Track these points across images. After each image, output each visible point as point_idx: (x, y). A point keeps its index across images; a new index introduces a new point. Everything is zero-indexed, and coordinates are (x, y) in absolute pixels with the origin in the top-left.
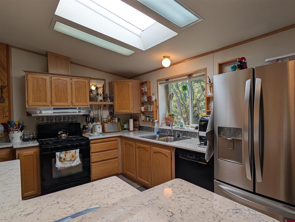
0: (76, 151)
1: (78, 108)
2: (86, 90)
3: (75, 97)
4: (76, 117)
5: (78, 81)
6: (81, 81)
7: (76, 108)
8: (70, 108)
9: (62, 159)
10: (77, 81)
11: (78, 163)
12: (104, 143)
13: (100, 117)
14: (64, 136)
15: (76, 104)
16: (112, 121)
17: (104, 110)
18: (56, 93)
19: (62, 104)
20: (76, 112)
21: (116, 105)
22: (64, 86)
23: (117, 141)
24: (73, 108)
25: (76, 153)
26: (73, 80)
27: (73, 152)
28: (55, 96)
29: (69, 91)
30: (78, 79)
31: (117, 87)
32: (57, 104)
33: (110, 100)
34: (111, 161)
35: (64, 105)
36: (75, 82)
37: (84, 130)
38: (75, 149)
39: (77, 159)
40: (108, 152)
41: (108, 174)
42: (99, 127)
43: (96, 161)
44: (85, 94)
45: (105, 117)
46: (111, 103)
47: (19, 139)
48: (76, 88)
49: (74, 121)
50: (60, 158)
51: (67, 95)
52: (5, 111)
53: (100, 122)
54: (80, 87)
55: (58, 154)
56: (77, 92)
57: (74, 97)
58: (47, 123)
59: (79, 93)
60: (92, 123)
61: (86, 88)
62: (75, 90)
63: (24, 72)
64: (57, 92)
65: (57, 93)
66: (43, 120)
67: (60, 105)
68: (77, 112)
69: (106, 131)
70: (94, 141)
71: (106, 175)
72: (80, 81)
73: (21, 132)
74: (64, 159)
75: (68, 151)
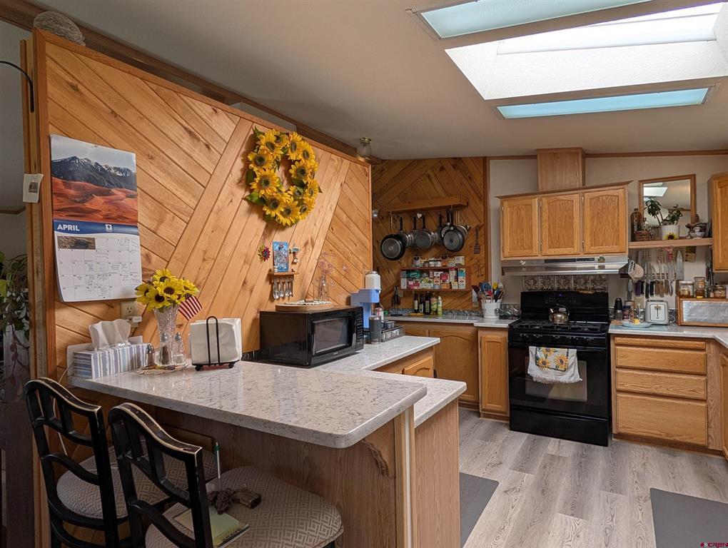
0: (568, 353)
1: (597, 258)
2: (618, 215)
3: (591, 235)
4: (605, 280)
5: (598, 197)
6: (605, 195)
7: (593, 259)
8: (579, 260)
9: (541, 362)
10: (595, 198)
11: (573, 377)
12: (657, 350)
13: (674, 283)
14: (561, 319)
15: (592, 249)
16: (712, 295)
17: (690, 261)
18: (549, 229)
19: (562, 251)
20: (593, 268)
21: (718, 246)
22: (566, 214)
23: (703, 353)
24: (585, 260)
25: (567, 355)
26: (586, 197)
27: (561, 352)
28: (547, 234)
29: (577, 221)
30: (599, 191)
31: (721, 191)
32: (552, 251)
33: (700, 234)
34: (679, 405)
35: (565, 252)
36: (591, 199)
37: (619, 311)
38: (568, 348)
39: (572, 369)
40: (668, 375)
41: (667, 435)
42: (658, 308)
43: (629, 389)
44: (616, 223)
45: (689, 282)
46: (706, 242)
47: (494, 314)
48: (593, 213)
49: (599, 289)
50: (537, 359)
51: (573, 232)
52: (481, 266)
53: (674, 294)
54: (602, 208)
55: (532, 349)
56: (595, 223)
57: (588, 233)
58: (542, 289)
59: (601, 223)
60: (647, 297)
61: (618, 210)
62: (592, 219)
63: (499, 200)
64: (552, 226)
65: (551, 230)
66: (535, 282)
67: (557, 253)
68: (597, 267)
69: (685, 320)
70: (624, 339)
71: (660, 435)
72: (602, 196)
73: (496, 301)
74: (544, 363)
75: (551, 349)
